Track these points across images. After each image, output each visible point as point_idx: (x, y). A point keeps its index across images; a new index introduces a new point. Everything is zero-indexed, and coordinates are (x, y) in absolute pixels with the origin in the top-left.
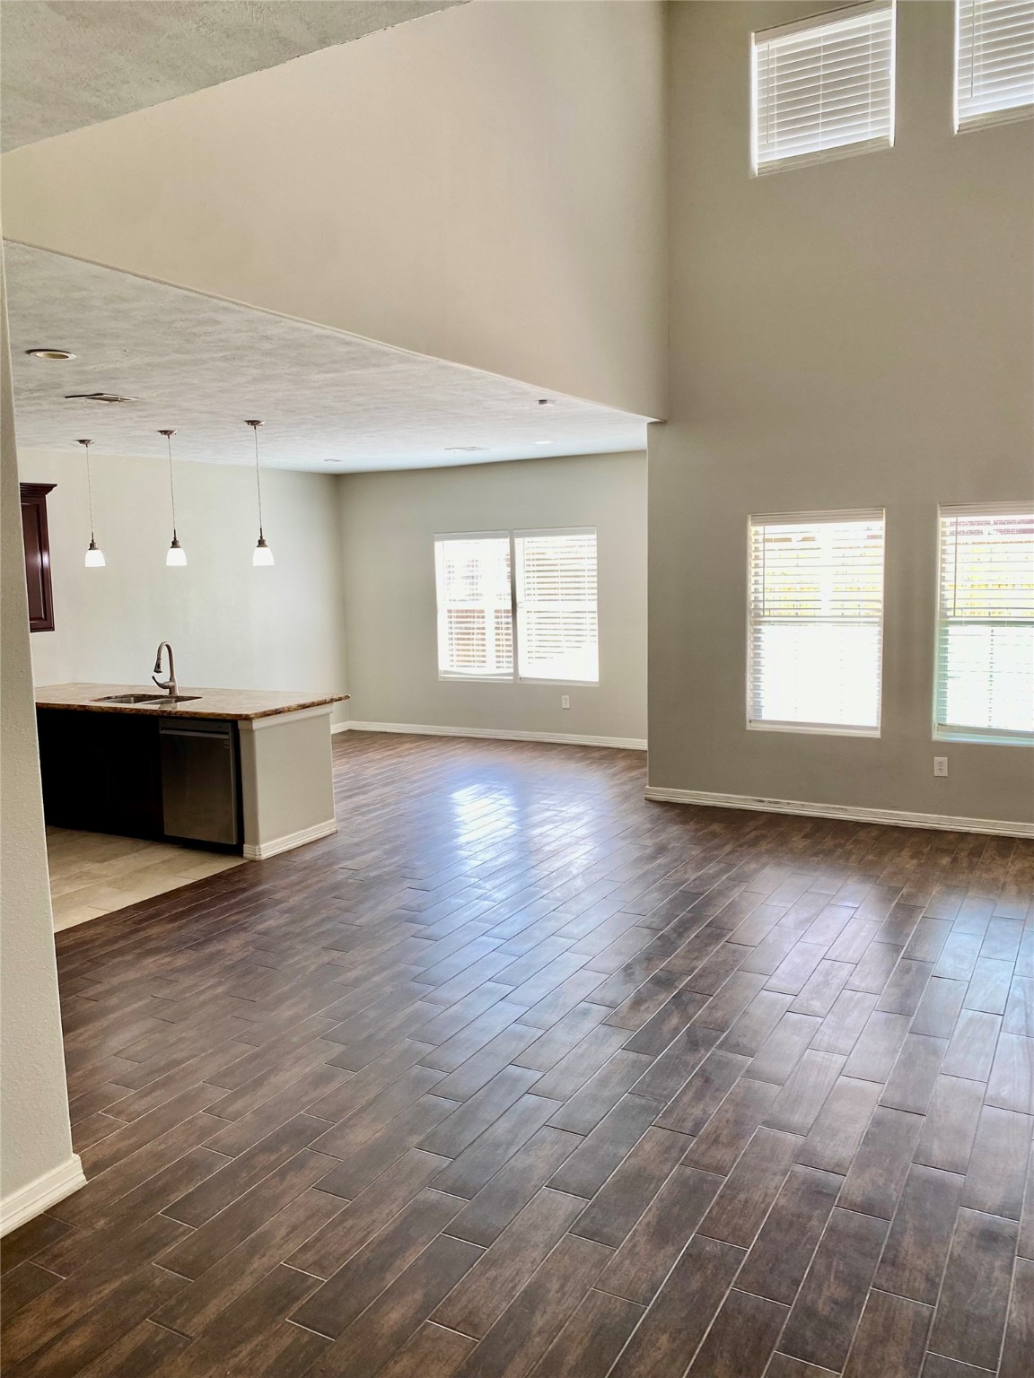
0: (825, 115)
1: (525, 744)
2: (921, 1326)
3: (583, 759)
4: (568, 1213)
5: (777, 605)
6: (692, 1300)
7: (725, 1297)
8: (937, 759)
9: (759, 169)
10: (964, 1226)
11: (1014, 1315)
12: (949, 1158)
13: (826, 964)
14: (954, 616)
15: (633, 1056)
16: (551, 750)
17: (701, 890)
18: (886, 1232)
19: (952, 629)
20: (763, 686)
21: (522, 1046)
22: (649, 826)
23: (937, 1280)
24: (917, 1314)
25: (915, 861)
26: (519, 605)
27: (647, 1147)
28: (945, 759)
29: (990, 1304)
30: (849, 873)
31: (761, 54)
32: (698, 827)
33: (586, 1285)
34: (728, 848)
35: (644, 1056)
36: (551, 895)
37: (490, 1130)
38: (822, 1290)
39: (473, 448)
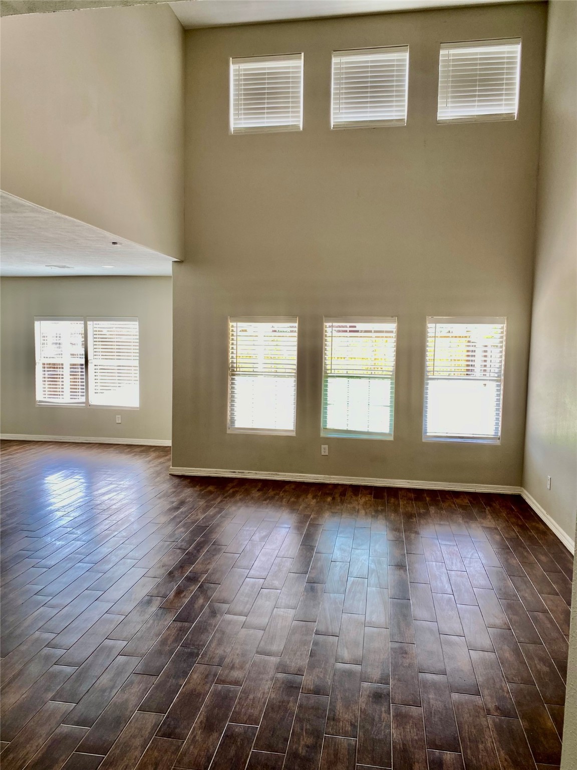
0: (268, 108)
1: (92, 445)
2: (352, 751)
3: (129, 453)
4: (153, 724)
5: (244, 365)
6: (231, 763)
7: (249, 757)
8: (323, 446)
9: (234, 131)
10: (365, 692)
11: (395, 736)
12: (353, 657)
13: (278, 560)
14: (331, 373)
15: (179, 624)
16: (110, 448)
17: (207, 524)
18: (328, 702)
19: (329, 380)
20: (236, 409)
21: (113, 627)
22: (174, 490)
23: (356, 724)
24: (349, 745)
25: (315, 500)
26: (89, 361)
27: (195, 676)
28: (326, 446)
29: (383, 732)
30: (283, 509)
31: (235, 70)
32: (201, 488)
33: (169, 766)
34: (219, 500)
35: (186, 623)
36: (119, 535)
37: (98, 681)
38: (300, 742)
39: (64, 267)
